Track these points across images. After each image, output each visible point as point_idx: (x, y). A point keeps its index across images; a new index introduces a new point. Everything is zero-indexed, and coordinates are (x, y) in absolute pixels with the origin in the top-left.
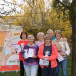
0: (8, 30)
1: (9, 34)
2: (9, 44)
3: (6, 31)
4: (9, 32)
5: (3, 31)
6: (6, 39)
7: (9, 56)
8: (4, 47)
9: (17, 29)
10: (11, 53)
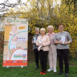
0: (12, 23)
2: (13, 38)
3: (11, 24)
4: (14, 25)
5: (8, 24)
7: (14, 50)
9: (22, 22)
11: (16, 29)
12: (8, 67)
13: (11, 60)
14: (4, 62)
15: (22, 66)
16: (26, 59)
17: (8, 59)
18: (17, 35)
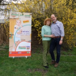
0: (17, 17)
1: (19, 21)
6: (16, 26)
7: (18, 42)
8: (14, 34)
9: (26, 16)
10: (20, 40)
11: (20, 22)
12: (14, 57)
13: (17, 51)
14: (10, 53)
15: (26, 57)
16: (30, 50)
17: (14, 50)
18: (21, 28)
